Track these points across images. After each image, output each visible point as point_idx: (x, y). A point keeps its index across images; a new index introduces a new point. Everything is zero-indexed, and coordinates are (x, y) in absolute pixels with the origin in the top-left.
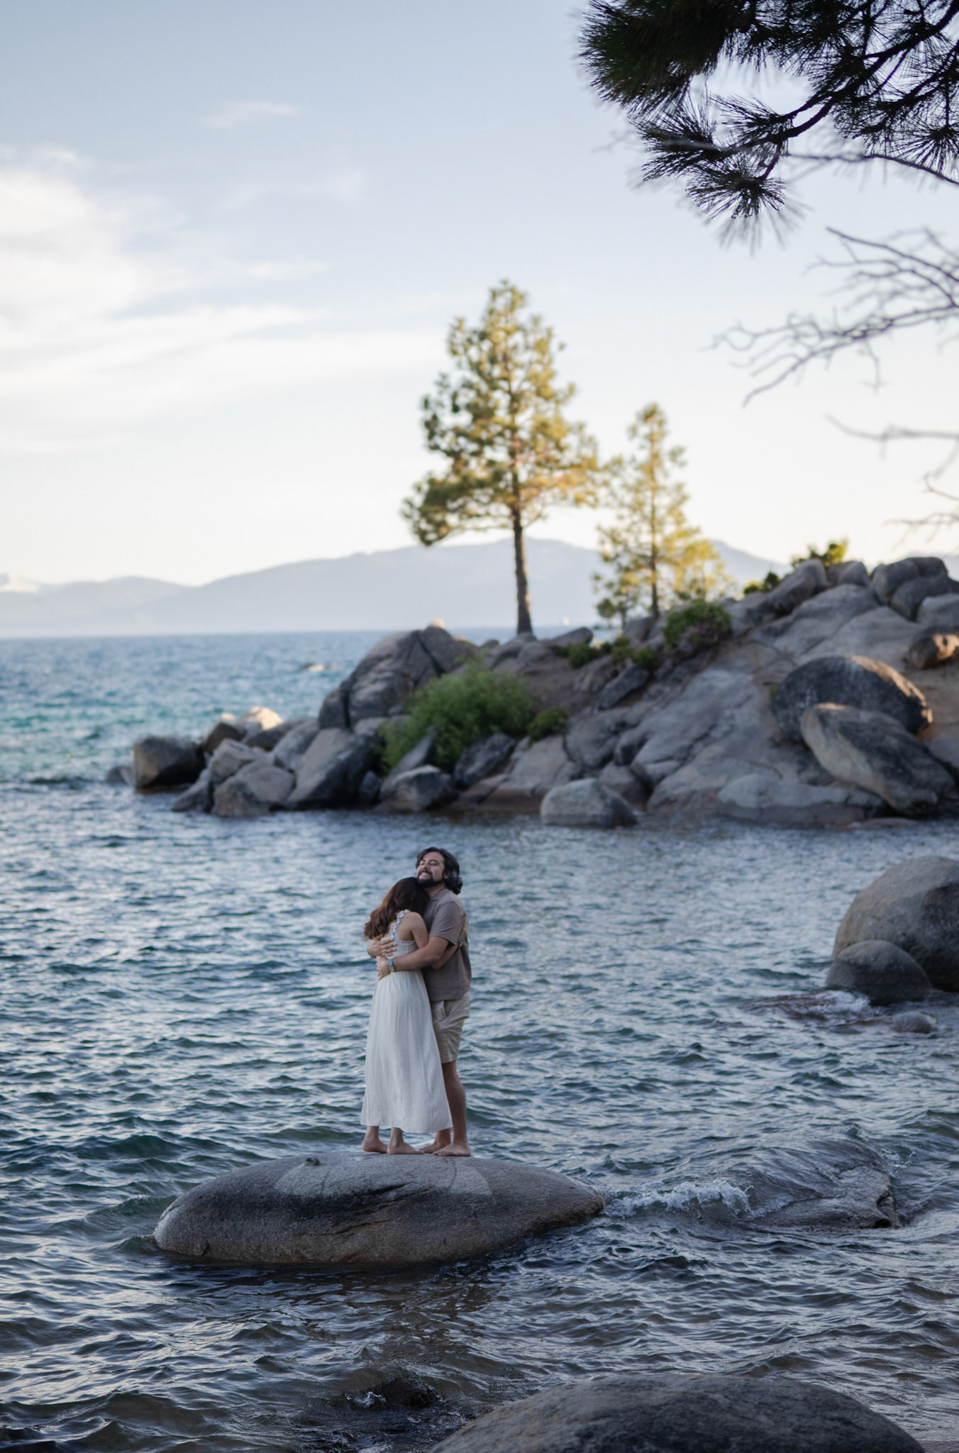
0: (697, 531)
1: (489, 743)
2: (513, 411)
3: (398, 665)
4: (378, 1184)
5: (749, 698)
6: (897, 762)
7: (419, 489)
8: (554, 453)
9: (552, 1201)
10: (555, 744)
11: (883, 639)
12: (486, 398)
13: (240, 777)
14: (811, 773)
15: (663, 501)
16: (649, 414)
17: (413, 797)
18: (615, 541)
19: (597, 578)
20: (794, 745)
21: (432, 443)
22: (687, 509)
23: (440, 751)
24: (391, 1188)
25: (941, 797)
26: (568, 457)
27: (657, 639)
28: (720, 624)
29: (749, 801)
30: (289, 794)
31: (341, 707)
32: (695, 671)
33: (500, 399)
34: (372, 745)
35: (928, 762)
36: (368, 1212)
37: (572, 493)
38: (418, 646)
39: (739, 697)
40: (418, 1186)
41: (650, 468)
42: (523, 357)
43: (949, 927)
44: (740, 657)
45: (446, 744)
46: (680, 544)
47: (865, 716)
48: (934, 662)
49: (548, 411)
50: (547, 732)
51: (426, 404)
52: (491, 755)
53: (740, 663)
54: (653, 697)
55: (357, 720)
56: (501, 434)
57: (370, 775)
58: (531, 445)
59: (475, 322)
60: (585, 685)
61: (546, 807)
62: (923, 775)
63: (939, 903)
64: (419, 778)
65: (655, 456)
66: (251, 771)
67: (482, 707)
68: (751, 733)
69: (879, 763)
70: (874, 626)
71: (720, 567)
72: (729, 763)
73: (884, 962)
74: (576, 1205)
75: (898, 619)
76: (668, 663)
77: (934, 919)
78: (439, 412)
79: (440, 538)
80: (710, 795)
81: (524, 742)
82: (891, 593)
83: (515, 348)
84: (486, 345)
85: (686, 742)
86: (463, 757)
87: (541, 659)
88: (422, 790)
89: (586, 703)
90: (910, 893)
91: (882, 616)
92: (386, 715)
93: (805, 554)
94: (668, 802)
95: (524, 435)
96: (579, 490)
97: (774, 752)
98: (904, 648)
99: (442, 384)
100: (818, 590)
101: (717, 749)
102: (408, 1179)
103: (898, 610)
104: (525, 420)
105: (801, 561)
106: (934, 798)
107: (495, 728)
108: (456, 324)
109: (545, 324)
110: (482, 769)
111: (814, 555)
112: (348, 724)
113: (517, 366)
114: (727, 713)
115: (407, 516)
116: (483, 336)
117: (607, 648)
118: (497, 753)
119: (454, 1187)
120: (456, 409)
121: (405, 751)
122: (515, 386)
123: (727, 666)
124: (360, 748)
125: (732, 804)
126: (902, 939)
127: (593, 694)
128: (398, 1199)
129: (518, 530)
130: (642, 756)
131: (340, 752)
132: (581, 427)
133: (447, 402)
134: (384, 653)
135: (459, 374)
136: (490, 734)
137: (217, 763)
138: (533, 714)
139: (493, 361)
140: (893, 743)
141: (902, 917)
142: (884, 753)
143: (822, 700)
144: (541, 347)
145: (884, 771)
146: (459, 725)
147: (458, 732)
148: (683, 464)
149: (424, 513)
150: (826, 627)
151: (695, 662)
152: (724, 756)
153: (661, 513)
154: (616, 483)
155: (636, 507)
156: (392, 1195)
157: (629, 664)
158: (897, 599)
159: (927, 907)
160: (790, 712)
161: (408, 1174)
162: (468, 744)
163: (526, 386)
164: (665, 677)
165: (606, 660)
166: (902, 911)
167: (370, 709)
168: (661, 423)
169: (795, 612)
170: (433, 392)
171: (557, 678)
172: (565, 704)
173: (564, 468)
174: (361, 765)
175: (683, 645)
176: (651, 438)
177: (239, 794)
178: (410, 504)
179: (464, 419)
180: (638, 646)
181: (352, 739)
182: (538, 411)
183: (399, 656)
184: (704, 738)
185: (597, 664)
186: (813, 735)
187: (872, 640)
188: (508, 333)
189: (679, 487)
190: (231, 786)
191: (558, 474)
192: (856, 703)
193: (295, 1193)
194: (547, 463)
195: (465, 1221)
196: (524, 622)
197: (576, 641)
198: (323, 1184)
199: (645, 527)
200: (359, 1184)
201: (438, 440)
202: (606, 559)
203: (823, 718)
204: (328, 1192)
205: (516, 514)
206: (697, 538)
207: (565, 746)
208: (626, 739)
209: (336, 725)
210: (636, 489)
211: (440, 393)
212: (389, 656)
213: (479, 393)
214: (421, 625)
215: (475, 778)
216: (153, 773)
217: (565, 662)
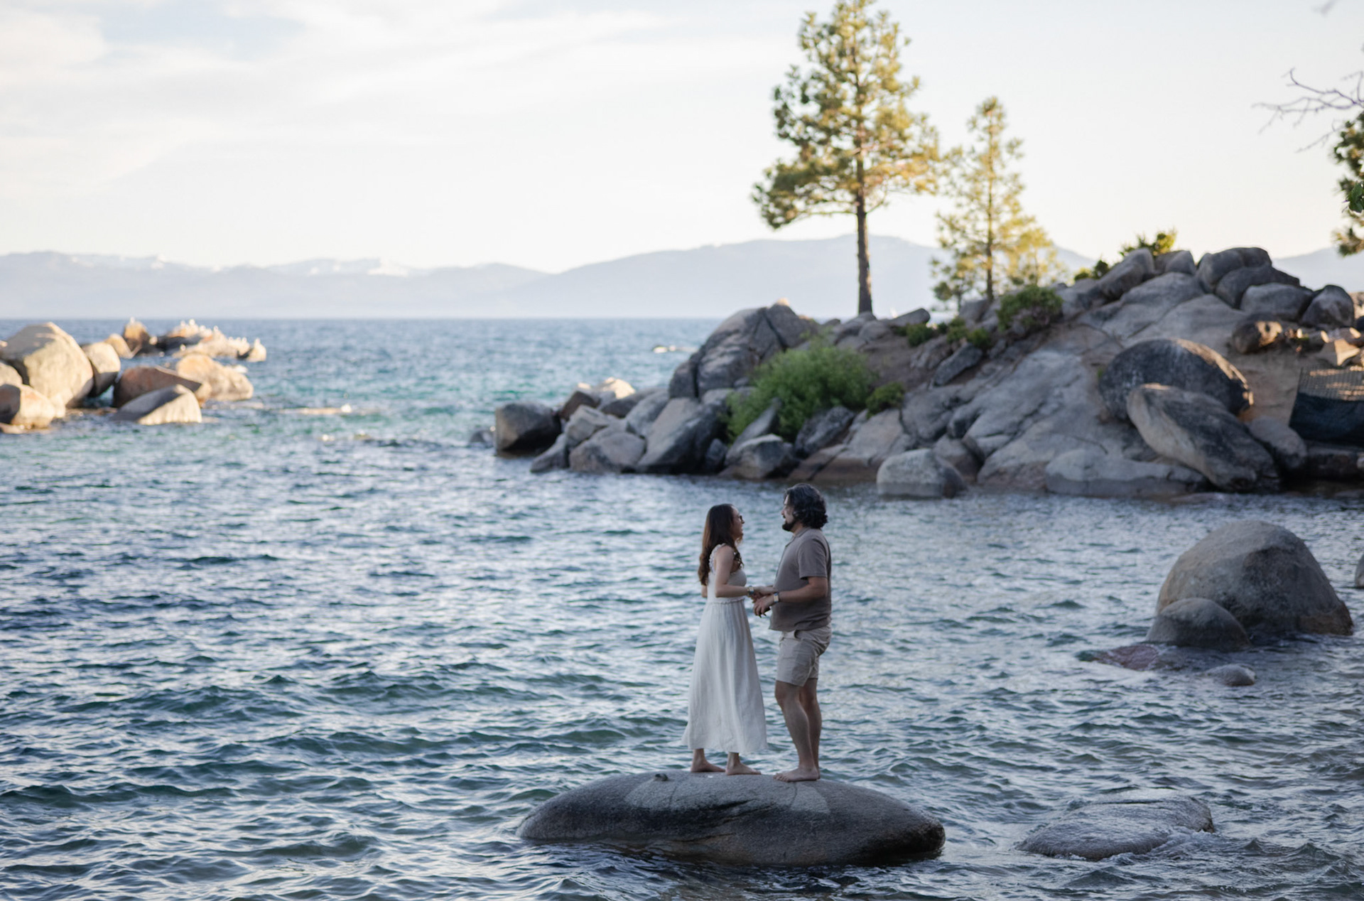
0: (1032, 220)
1: (829, 416)
2: (859, 103)
3: (745, 340)
4: (722, 800)
5: (1078, 377)
6: (1219, 441)
7: (769, 174)
8: (897, 143)
9: (886, 821)
10: (891, 417)
11: (1208, 325)
12: (835, 89)
13: (595, 441)
14: (1135, 450)
15: (1001, 190)
16: (989, 108)
17: (757, 463)
18: (953, 228)
19: (935, 263)
20: (1121, 423)
21: (782, 131)
22: (1022, 198)
23: (783, 421)
24: (734, 804)
25: (1261, 475)
26: (911, 146)
27: (992, 321)
28: (1051, 307)
29: (1077, 475)
30: (640, 458)
31: (691, 379)
32: (1027, 352)
33: (848, 90)
34: (719, 414)
35: (1248, 441)
36: (713, 826)
37: (914, 181)
38: (764, 322)
39: (1068, 377)
40: (760, 803)
41: (988, 159)
42: (870, 51)
43: (1268, 588)
44: (1070, 339)
45: (789, 414)
46: (1016, 232)
47: (1188, 397)
48: (1256, 348)
49: (893, 103)
50: (885, 406)
51: (777, 94)
52: (831, 427)
53: (1070, 344)
54: (986, 375)
55: (706, 390)
56: (847, 124)
57: (716, 443)
58: (875, 136)
59: (825, 16)
60: (921, 363)
61: (882, 475)
62: (1243, 453)
63: (1260, 564)
64: (762, 445)
65: (994, 147)
66: (605, 436)
67: (824, 381)
68: (1078, 411)
69: (1201, 441)
70: (1199, 312)
71: (1052, 254)
72: (1056, 439)
73: (1204, 619)
74: (909, 826)
75: (1223, 307)
76: (1001, 343)
77: (1254, 580)
78: (790, 102)
79: (788, 221)
80: (1038, 468)
81: (863, 414)
82: (1216, 282)
83: (863, 42)
84: (835, 39)
85: (1016, 419)
86: (805, 427)
87: (880, 337)
88: (765, 457)
89: (922, 380)
90: (1231, 555)
91: (1206, 302)
92: (732, 386)
93: (1134, 243)
94: (998, 473)
95: (869, 125)
96: (920, 179)
97: (1100, 429)
98: (1228, 334)
99: (793, 75)
100: (1146, 278)
101: (1046, 425)
102: (750, 796)
103: (1222, 298)
104: (870, 111)
105: (1130, 250)
106: (1254, 476)
107: (836, 401)
108: (807, 18)
109: (891, 20)
110: (823, 439)
111: (1143, 245)
112: (697, 394)
113: (864, 59)
114: (1057, 392)
115: (756, 200)
116: (833, 30)
117: (943, 328)
118: (837, 425)
119: (795, 805)
120: (805, 100)
121: (749, 421)
122: (862, 78)
123: (1057, 347)
124: (708, 417)
125: (1059, 478)
126: (1223, 598)
127: (928, 373)
128: (742, 814)
129: (861, 215)
130: (974, 431)
131: (689, 420)
132: (924, 118)
133: (798, 94)
134: (732, 329)
135: (809, 66)
136: (831, 406)
137: (573, 428)
138: (872, 389)
139: (841, 54)
140: (1216, 422)
141: (1223, 578)
142: (1206, 432)
143: (1147, 381)
144: (888, 41)
145: (1206, 448)
146: (802, 398)
147: (799, 404)
148: (1020, 156)
149: (772, 197)
150: (1152, 313)
151: (1026, 343)
152: (1053, 432)
153: (997, 201)
154: (955, 172)
155: (974, 196)
156: (736, 810)
157: (964, 343)
158: (1222, 288)
159: (1248, 569)
160: (1117, 391)
161: (751, 791)
162: (809, 415)
163: (872, 78)
164: (998, 356)
165: (942, 339)
166: (1223, 572)
167: (718, 381)
168: (1000, 116)
169: (1124, 298)
170: (784, 84)
171: (895, 356)
172: (902, 380)
173: (906, 157)
174: (708, 433)
175: (1016, 326)
176: (990, 130)
177: (593, 457)
178: (759, 188)
179: (813, 109)
180: (972, 327)
181: (700, 408)
182: (882, 103)
183: (746, 332)
184: (1034, 414)
185: (933, 343)
186: (1139, 414)
187: (1196, 327)
188: (857, 28)
189: (1015, 177)
190: (586, 449)
191: (901, 163)
192: (1181, 385)
193: (644, 806)
194: (889, 152)
195: (805, 837)
196: (865, 303)
197: (912, 322)
198: (671, 798)
199: (982, 215)
200: (705, 799)
201: (787, 128)
202: (944, 245)
203: (1149, 398)
204: (675, 806)
205: (860, 200)
206: (1032, 226)
207: (901, 419)
208: (959, 414)
209: (685, 395)
210: (975, 179)
211: (791, 84)
212: (736, 331)
213: (827, 85)
214: (768, 303)
215: (816, 448)
216: (513, 437)
217: (903, 341)
